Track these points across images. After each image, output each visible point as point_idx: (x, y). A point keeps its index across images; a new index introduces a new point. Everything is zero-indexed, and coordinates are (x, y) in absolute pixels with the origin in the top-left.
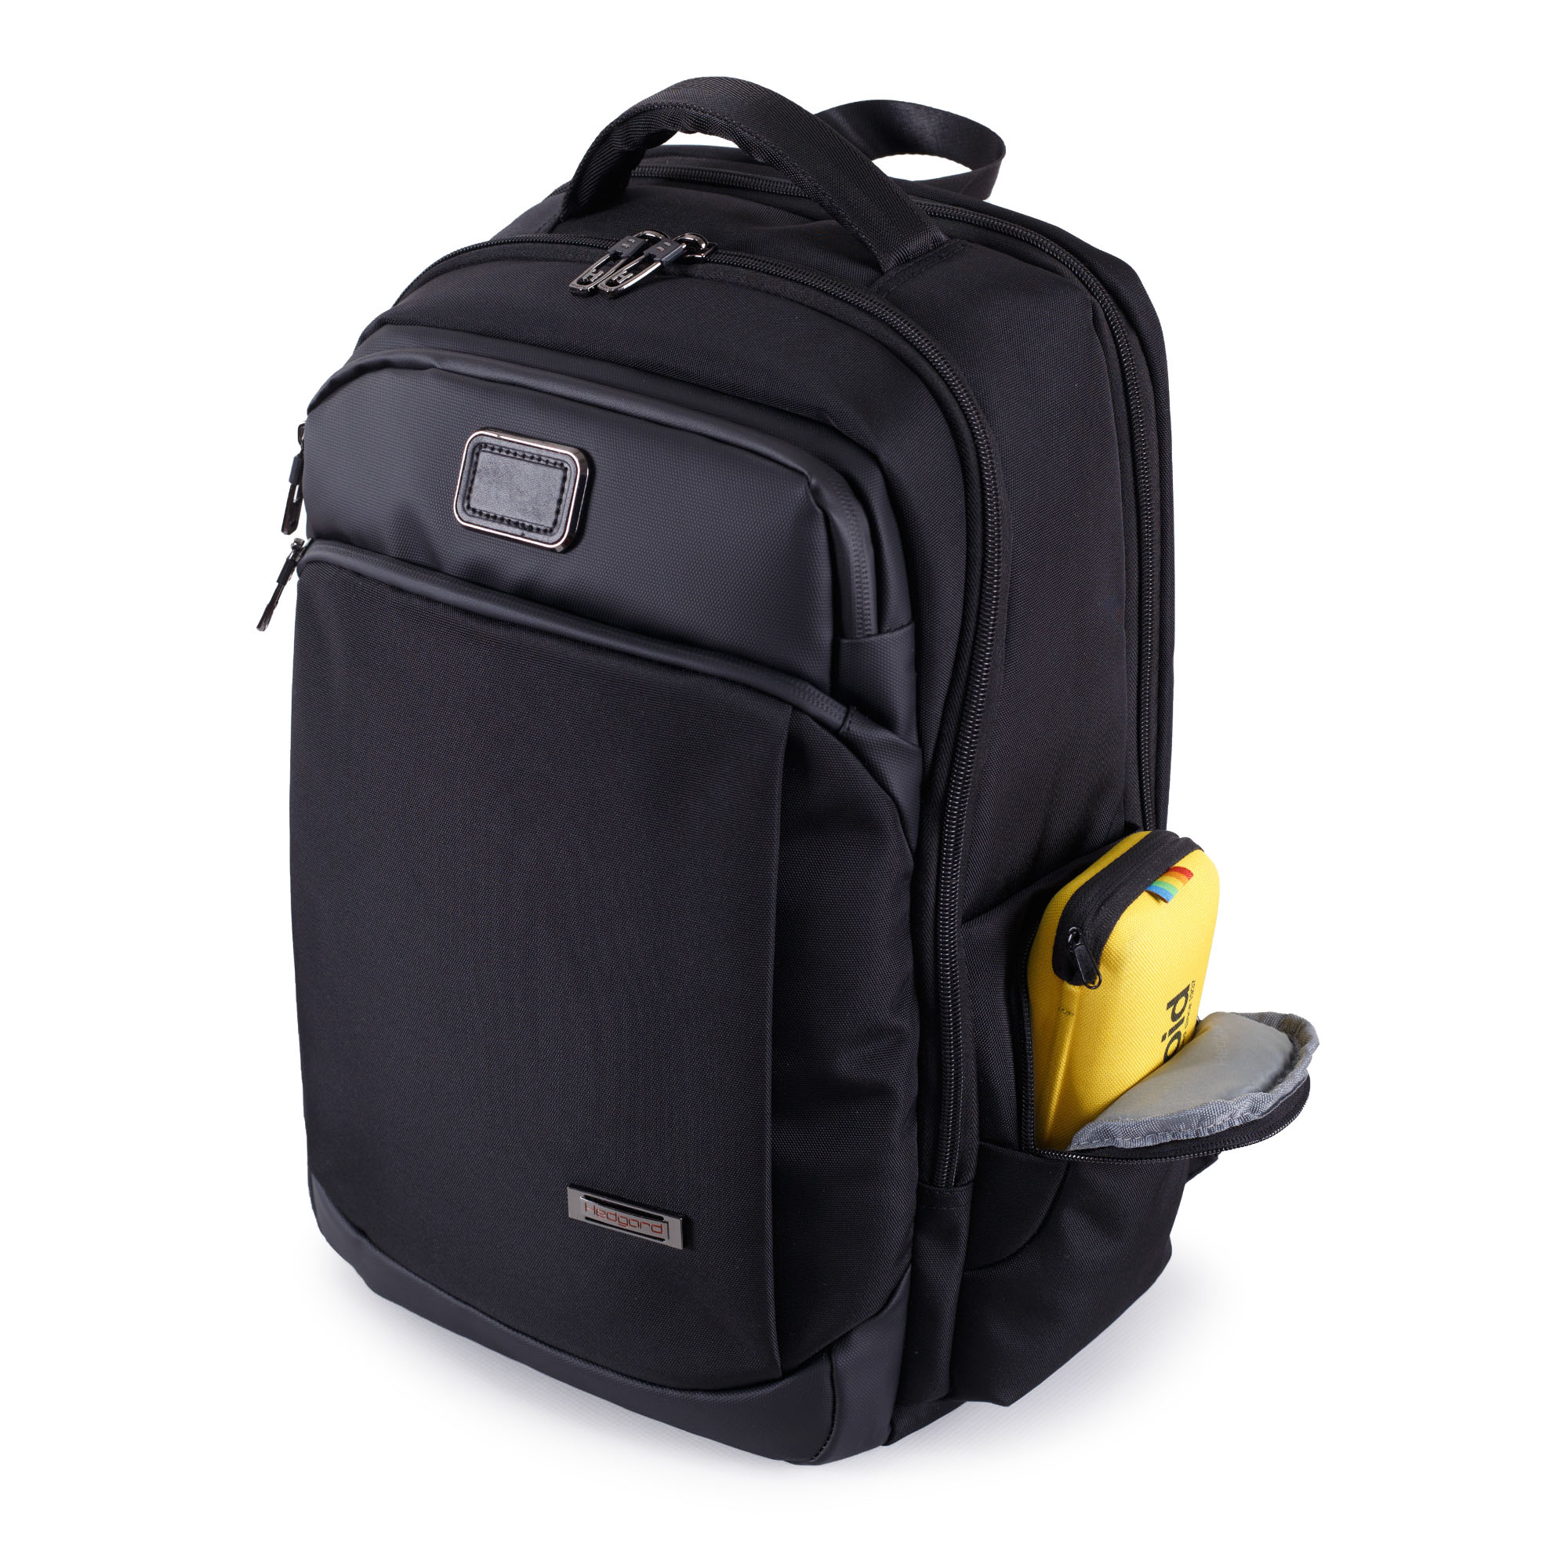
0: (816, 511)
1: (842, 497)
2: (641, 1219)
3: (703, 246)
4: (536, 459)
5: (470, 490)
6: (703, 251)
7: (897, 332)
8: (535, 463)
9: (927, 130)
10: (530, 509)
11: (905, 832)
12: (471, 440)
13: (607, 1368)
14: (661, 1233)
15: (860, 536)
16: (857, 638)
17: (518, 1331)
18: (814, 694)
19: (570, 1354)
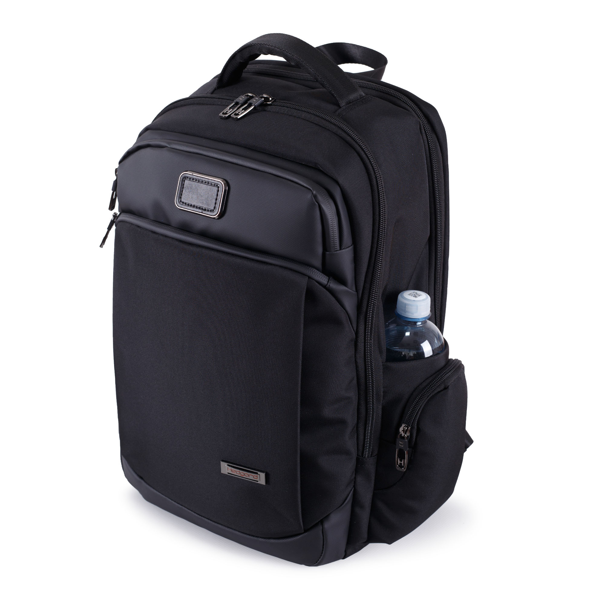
0: (316, 204)
1: (325, 198)
2: (249, 474)
3: (270, 99)
4: (207, 183)
5: (181, 195)
6: (271, 101)
7: (345, 132)
8: (207, 184)
9: (357, 54)
10: (205, 202)
11: (351, 324)
12: (182, 175)
13: (236, 530)
14: (257, 479)
15: (332, 213)
16: (332, 252)
17: (202, 516)
18: (316, 272)
19: (221, 525)
